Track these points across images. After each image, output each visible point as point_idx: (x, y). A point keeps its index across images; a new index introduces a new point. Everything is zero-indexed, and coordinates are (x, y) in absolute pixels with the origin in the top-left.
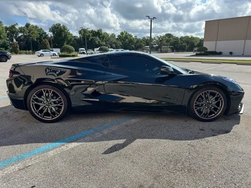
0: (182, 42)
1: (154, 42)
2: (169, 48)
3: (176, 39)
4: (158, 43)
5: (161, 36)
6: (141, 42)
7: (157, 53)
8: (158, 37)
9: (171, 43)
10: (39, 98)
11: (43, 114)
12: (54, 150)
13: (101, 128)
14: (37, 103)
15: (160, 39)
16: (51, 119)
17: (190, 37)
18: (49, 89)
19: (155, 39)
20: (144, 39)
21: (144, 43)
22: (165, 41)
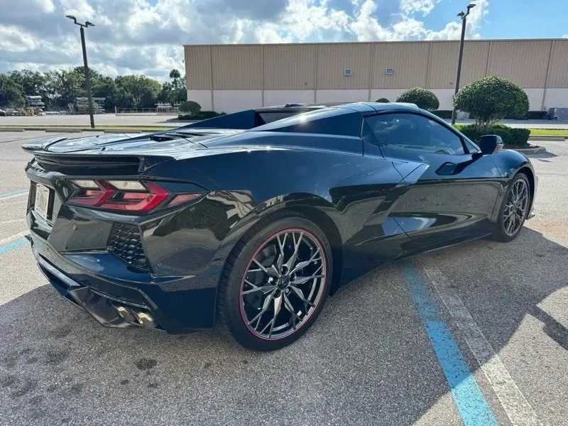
0: (122, 88)
1: (49, 86)
2: (96, 101)
3: (105, 82)
4: (58, 89)
5: (64, 72)
6: (9, 83)
7: (66, 114)
8: (57, 73)
9: (97, 91)
10: (266, 267)
11: (273, 321)
12: (504, 407)
13: (431, 310)
14: (260, 288)
15: (63, 80)
16: (292, 331)
17: (139, 77)
18: (293, 231)
19: (48, 77)
20: (16, 76)
21: (19, 88)
22: (77, 84)
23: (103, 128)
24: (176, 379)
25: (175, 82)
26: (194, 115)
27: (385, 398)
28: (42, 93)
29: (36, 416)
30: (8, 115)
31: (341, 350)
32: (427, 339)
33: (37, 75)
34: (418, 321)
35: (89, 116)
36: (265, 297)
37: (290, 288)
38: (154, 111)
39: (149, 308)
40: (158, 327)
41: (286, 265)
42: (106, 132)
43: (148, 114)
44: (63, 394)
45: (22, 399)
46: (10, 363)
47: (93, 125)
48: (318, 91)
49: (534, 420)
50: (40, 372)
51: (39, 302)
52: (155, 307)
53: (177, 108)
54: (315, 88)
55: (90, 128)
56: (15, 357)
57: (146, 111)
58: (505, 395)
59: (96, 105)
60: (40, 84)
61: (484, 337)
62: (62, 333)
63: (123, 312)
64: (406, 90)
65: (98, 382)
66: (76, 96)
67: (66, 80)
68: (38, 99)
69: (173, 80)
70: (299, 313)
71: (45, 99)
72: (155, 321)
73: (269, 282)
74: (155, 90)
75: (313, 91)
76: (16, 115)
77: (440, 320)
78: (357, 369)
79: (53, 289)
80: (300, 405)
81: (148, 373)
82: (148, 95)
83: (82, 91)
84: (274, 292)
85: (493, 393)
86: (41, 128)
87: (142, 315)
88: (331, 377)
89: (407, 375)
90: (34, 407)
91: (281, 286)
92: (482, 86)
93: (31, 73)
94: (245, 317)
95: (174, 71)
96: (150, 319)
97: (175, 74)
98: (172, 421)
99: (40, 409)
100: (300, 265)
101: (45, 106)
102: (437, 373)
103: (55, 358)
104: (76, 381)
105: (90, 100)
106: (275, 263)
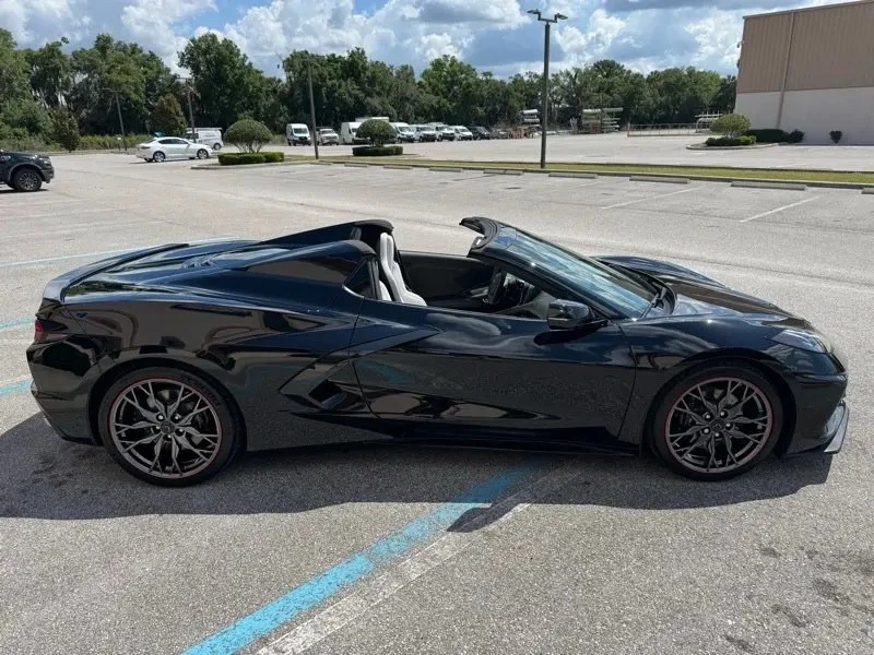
1: (555, 93)
2: (608, 114)
3: (632, 82)
4: (567, 96)
6: (507, 92)
7: (566, 134)
8: (568, 74)
13: (395, 548)
15: (574, 83)
19: (556, 81)
20: (518, 81)
21: (518, 98)
22: (593, 88)
34: (354, 551)
47: (543, 163)
55: (538, 168)
59: (607, 119)
66: (583, 108)
67: (578, 83)
68: (533, 115)
76: (503, 137)
77: (379, 562)
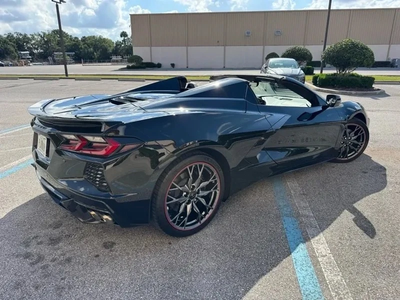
0: (86, 45)
1: (34, 44)
2: (68, 55)
3: (74, 41)
4: (41, 46)
5: (44, 34)
6: (5, 42)
7: (48, 64)
8: (40, 35)
9: (68, 48)
10: (181, 187)
11: (186, 219)
12: (323, 270)
13: (288, 210)
14: (177, 200)
15: (44, 39)
16: (199, 224)
17: (98, 37)
18: (198, 164)
19: (33, 38)
20: (10, 37)
21: (13, 46)
22: (54, 43)
23: (74, 77)
24: (128, 254)
25: (124, 41)
26: (138, 65)
27: (253, 265)
28: (29, 49)
29: (46, 276)
30: (6, 66)
31: (229, 236)
32: (282, 229)
33: (25, 36)
34: (278, 217)
35: (63, 66)
36: (181, 204)
37: (197, 199)
38: (109, 62)
39: (109, 213)
40: (115, 223)
41: (194, 184)
42: (76, 79)
43: (105, 64)
44: (60, 263)
45: (36, 266)
46: (27, 244)
47: (67, 75)
48: (226, 47)
49: (339, 278)
50: (45, 250)
51: (41, 206)
52: (113, 212)
53: (126, 60)
54: (225, 45)
55: (65, 77)
56: (29, 241)
57: (104, 62)
58: (325, 263)
59: (68, 58)
60: (27, 43)
61: (318, 227)
62: (57, 226)
63: (94, 215)
64: (290, 47)
65: (81, 256)
66: (53, 52)
67: (46, 40)
68: (27, 54)
69: (123, 38)
70: (204, 213)
71: (32, 54)
72: (113, 220)
73: (183, 195)
74: (110, 46)
75: (223, 47)
76: (11, 65)
77: (293, 216)
78: (238, 247)
79: (49, 197)
80: (201, 269)
81: (111, 251)
82: (105, 50)
83: (58, 48)
84: (187, 201)
85: (318, 262)
86: (30, 76)
87: (105, 217)
88: (221, 253)
89: (268, 251)
90: (44, 271)
91: (191, 198)
92: (342, 46)
93: (21, 35)
94: (169, 218)
95: (123, 32)
96: (110, 219)
97: (124, 34)
98: (126, 279)
99: (47, 272)
100: (203, 184)
101: (32, 58)
102: (286, 250)
103: (54, 241)
104: (68, 255)
105: (64, 54)
106: (187, 183)
